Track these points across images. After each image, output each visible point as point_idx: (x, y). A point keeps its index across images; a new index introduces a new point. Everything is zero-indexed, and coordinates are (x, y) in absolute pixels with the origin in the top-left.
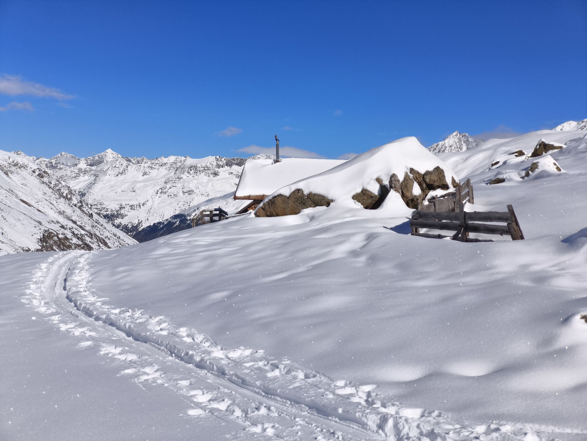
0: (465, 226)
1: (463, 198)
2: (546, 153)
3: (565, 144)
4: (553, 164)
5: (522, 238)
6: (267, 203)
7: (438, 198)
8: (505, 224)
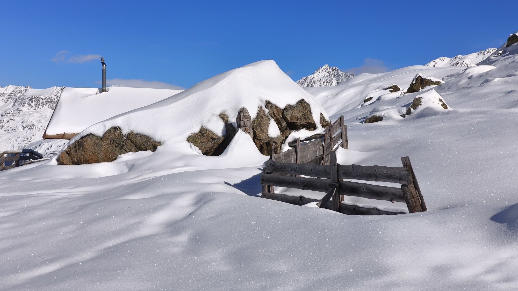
0: (337, 185)
1: (334, 141)
2: (423, 88)
3: (443, 80)
4: (439, 100)
5: (423, 208)
6: (73, 146)
7: (301, 141)
8: (398, 185)
